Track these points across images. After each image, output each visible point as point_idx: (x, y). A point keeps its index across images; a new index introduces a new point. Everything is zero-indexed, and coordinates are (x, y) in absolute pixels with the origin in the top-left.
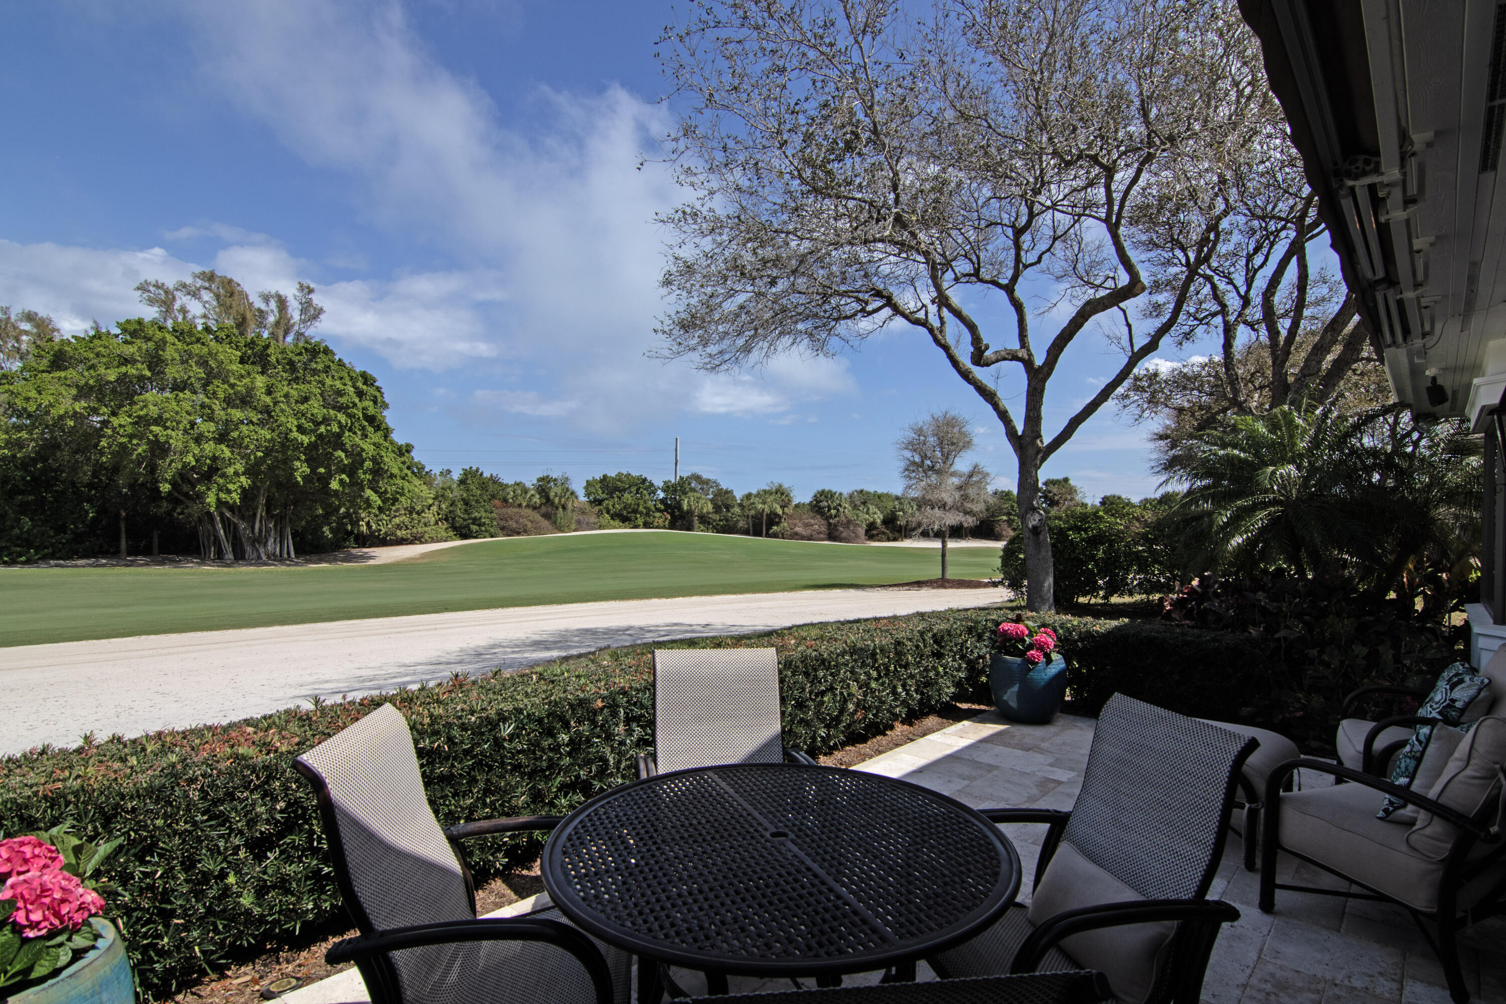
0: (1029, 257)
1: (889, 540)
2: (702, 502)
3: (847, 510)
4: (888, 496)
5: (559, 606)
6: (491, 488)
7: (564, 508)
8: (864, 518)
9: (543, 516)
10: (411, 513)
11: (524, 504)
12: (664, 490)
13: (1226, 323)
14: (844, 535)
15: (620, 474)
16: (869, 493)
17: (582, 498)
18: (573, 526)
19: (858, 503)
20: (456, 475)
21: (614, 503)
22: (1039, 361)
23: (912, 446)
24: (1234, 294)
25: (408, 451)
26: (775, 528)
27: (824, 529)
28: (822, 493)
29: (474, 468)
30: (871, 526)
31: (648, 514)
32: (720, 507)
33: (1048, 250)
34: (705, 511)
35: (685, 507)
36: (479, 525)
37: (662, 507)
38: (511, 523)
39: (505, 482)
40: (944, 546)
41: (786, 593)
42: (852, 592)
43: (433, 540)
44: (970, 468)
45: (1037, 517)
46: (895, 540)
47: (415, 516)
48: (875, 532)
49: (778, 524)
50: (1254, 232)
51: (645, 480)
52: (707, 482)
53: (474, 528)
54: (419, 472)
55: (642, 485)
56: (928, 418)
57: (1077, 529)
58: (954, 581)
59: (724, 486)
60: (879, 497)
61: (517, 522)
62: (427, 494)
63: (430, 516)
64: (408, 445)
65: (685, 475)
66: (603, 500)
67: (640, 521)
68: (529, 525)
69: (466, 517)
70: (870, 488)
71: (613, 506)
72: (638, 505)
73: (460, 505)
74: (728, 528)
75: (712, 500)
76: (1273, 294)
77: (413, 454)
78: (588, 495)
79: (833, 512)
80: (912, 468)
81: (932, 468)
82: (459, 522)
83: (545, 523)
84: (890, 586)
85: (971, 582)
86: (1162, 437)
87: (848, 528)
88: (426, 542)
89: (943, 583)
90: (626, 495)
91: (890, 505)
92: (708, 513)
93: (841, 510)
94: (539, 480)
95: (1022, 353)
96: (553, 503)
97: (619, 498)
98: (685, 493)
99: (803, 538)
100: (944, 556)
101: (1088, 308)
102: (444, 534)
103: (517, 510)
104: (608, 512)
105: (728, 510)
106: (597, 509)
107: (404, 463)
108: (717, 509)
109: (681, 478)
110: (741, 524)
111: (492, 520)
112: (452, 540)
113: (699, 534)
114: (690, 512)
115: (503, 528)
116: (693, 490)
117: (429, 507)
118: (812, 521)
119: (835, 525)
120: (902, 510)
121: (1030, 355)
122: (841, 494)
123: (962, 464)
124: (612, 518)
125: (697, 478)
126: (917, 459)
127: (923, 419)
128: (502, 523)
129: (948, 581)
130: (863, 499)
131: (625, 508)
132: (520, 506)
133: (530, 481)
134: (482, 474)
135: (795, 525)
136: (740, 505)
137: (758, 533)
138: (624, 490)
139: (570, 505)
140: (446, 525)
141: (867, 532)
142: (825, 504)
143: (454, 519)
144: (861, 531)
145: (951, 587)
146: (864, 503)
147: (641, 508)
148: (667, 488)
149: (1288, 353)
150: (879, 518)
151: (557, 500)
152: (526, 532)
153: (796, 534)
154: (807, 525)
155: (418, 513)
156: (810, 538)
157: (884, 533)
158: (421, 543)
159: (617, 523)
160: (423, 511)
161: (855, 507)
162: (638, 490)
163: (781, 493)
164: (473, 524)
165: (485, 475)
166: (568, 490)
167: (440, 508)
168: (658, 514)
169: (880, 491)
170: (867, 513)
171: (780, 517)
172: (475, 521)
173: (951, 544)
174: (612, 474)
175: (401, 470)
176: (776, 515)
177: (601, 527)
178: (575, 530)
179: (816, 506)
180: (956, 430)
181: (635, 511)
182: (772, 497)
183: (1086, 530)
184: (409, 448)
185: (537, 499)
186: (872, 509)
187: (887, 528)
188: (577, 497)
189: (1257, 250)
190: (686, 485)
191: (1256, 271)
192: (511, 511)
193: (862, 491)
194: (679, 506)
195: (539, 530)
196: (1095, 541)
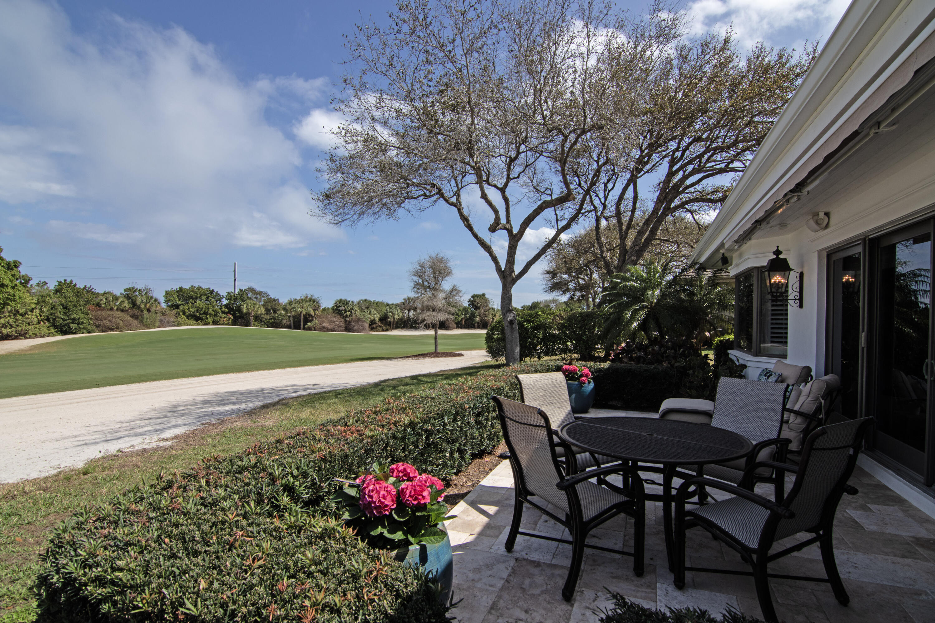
0: (514, 174)
1: (383, 330)
2: (257, 307)
3: (357, 312)
4: (382, 303)
5: (193, 379)
6: (85, 296)
7: (149, 311)
8: (368, 317)
9: (131, 316)
10: (15, 315)
11: (115, 308)
12: (227, 299)
13: (597, 216)
14: (356, 328)
15: (193, 287)
16: (370, 301)
17: (164, 305)
18: (157, 324)
19: (364, 307)
20: (52, 285)
21: (190, 308)
22: (515, 231)
23: (419, 274)
24: (599, 202)
25: (16, 267)
26: (309, 324)
27: (342, 324)
28: (341, 301)
29: (68, 281)
30: (373, 322)
31: (215, 315)
32: (269, 310)
33: (523, 171)
34: (259, 312)
35: (245, 310)
36: (78, 324)
37: (227, 310)
38: (105, 322)
39: (97, 291)
40: (436, 333)
41: (345, 364)
42: (384, 362)
43: (36, 336)
44: (451, 287)
45: (512, 315)
46: (387, 330)
47: (19, 317)
48: (374, 326)
49: (311, 321)
50: (609, 171)
51: (213, 291)
52: (260, 293)
53: (74, 326)
54: (26, 281)
55: (210, 294)
56: (428, 258)
57: (528, 321)
58: (442, 353)
59: (272, 296)
60: (377, 304)
61: (110, 321)
62: (31, 301)
63: (33, 317)
64: (15, 262)
65: (244, 288)
66: (180, 305)
67: (210, 320)
68: (121, 323)
69: (66, 318)
70: (371, 298)
71: (188, 309)
72: (208, 309)
73: (60, 308)
74: (276, 324)
75: (264, 305)
76: (620, 204)
77: (20, 269)
78: (167, 301)
79: (348, 313)
80: (419, 286)
81: (429, 287)
82: (59, 322)
83: (134, 322)
84: (407, 357)
85: (451, 353)
86: (548, 272)
87: (358, 323)
88: (30, 337)
89: (436, 354)
90: (198, 302)
91: (384, 309)
92: (261, 314)
93: (353, 312)
94: (125, 291)
95: (508, 226)
96: (139, 307)
97: (193, 304)
98: (243, 301)
99: (328, 330)
100: (436, 338)
101: (544, 205)
102: (46, 331)
103: (110, 312)
104: (184, 313)
105: (275, 312)
106: (175, 311)
107: (14, 276)
108: (268, 311)
109: (241, 290)
110: (285, 322)
111: (89, 320)
112: (53, 335)
113: (255, 329)
114: (248, 314)
115: (98, 326)
116: (250, 299)
117: (32, 310)
118: (334, 319)
119: (350, 322)
120: (391, 312)
121: (511, 227)
122: (353, 302)
123: (446, 285)
124: (188, 318)
125: (252, 290)
126: (421, 281)
127: (425, 257)
128: (98, 322)
129: (439, 353)
130: (367, 305)
131: (197, 310)
132: (112, 309)
133: (118, 291)
134: (75, 285)
135: (323, 322)
136: (285, 309)
137: (297, 327)
138: (196, 298)
139: (153, 309)
140: (47, 324)
141: (370, 325)
142: (342, 308)
143: (54, 319)
144: (367, 325)
145: (442, 357)
146: (368, 308)
147: (210, 311)
148: (230, 296)
149: (627, 234)
150: (377, 317)
151: (143, 306)
152: (118, 328)
153: (324, 327)
154: (331, 322)
155: (22, 315)
156: (333, 330)
157: (380, 326)
158: (26, 338)
159: (192, 321)
160: (25, 314)
161: (362, 310)
162: (208, 298)
163: (314, 302)
164: (73, 323)
165: (78, 286)
166: (152, 298)
167: (41, 310)
168: (223, 315)
169: (377, 300)
170: (370, 314)
171: (313, 317)
172: (74, 321)
173: (440, 332)
174: (187, 286)
175: (11, 281)
176: (310, 315)
177: (178, 325)
178: (158, 327)
179: (336, 309)
180: (442, 265)
181: (206, 313)
182: (308, 304)
183: (533, 322)
184: (17, 264)
185: (126, 305)
186: (373, 311)
187: (382, 323)
188: (159, 303)
189: (609, 181)
190: (245, 295)
191: (609, 191)
192: (104, 313)
193: (366, 300)
194: (239, 309)
195: (129, 327)
196: (537, 328)
